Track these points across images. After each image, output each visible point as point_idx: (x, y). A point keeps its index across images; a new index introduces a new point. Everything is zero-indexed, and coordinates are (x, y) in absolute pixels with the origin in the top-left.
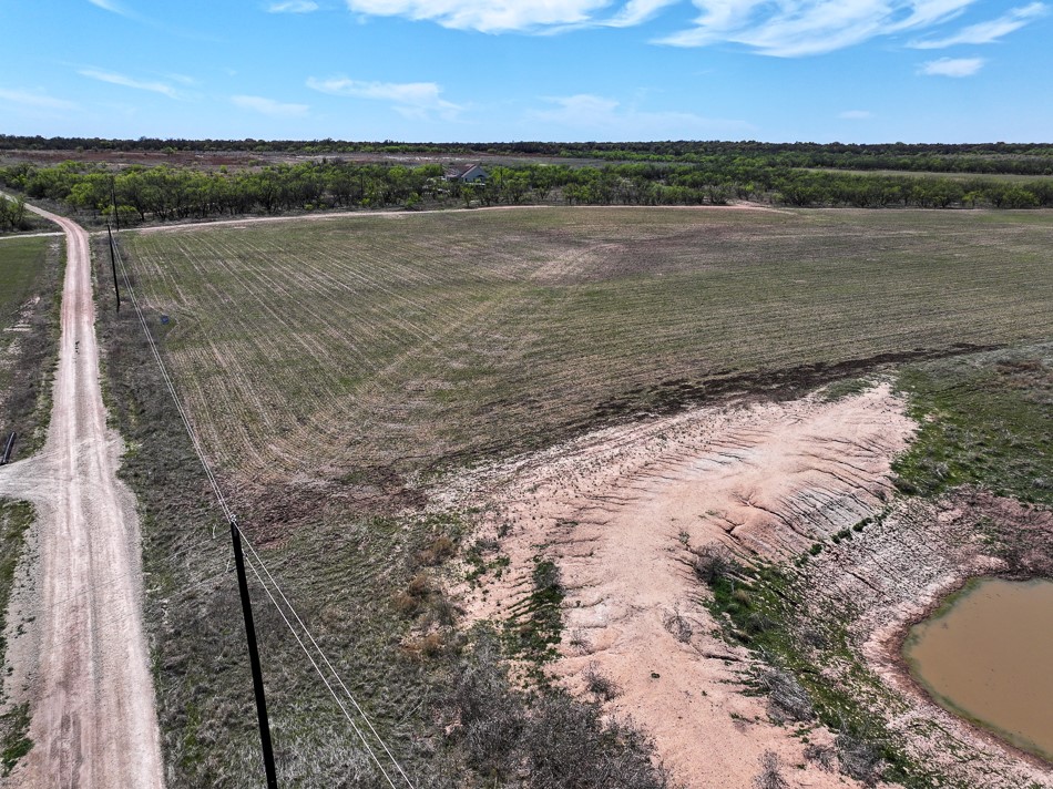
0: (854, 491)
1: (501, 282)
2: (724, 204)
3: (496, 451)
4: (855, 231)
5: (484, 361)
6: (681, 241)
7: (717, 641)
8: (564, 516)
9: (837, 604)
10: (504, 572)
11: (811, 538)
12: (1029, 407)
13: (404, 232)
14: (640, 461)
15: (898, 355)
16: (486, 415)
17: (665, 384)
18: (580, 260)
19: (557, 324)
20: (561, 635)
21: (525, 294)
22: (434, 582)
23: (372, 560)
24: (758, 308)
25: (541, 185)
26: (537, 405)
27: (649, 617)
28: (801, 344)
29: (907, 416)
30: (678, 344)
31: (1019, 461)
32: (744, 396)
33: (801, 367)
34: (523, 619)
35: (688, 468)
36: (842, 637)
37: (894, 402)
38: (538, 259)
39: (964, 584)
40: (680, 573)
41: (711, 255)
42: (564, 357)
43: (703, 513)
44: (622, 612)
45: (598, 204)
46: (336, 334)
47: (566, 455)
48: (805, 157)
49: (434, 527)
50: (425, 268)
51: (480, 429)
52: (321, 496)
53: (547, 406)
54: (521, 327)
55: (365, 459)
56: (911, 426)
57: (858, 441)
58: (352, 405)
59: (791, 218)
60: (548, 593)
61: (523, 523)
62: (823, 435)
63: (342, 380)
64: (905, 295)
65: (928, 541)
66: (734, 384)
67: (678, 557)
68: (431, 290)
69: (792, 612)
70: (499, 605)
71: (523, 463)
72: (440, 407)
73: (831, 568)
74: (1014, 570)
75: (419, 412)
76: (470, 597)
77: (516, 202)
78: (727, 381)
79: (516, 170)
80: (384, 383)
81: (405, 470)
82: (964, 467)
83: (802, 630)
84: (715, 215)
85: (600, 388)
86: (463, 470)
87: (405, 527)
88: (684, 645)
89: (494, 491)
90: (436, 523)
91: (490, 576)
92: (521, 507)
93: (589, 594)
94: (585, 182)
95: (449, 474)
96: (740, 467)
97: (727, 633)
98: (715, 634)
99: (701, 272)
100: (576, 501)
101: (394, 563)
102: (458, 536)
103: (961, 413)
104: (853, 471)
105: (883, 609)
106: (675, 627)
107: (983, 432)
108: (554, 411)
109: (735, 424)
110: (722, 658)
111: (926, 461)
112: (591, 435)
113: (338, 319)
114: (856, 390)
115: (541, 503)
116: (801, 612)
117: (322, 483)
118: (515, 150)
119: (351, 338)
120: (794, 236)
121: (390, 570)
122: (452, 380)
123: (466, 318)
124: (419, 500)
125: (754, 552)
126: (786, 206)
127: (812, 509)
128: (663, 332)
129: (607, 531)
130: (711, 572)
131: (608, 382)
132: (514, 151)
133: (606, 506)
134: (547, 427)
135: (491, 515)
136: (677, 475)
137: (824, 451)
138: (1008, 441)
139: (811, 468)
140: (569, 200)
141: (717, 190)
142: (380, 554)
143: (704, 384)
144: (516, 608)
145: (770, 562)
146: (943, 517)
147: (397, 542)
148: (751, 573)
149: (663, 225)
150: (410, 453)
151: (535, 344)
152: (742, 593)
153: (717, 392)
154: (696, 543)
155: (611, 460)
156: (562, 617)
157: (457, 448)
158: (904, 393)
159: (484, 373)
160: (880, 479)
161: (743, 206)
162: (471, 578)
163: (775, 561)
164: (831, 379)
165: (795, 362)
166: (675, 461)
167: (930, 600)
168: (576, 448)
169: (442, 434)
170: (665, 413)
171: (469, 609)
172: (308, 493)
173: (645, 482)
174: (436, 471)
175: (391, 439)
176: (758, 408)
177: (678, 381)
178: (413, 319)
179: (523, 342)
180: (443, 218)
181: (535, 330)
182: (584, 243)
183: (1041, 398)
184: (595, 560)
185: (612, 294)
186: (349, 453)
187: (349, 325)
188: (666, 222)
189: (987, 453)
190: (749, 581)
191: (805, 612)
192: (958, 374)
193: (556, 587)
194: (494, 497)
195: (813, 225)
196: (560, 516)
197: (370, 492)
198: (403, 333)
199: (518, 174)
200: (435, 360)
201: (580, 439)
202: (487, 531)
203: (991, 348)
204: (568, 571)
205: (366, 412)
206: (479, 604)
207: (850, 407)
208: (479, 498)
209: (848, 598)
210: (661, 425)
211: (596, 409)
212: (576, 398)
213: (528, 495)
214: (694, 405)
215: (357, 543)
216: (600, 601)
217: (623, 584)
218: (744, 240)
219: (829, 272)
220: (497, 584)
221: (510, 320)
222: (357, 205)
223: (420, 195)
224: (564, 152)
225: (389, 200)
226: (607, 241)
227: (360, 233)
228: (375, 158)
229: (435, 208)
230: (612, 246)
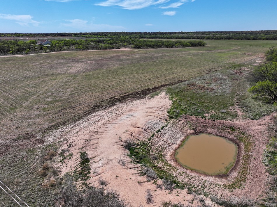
0: (160, 120)
1: (59, 74)
2: (119, 49)
3: (64, 123)
4: (152, 54)
5: (57, 98)
6: (109, 59)
7: (132, 164)
8: (87, 139)
9: (159, 148)
10: (71, 157)
11: (151, 133)
12: (195, 94)
13: (26, 61)
14: (106, 120)
15: (166, 85)
16: (60, 113)
17: (110, 98)
18: (82, 66)
19: (78, 85)
20: (90, 172)
21: (67, 77)
22: (50, 165)
23: (29, 162)
24: (131, 76)
25: (68, 45)
26: (75, 108)
27: (114, 161)
28: (143, 84)
29: (169, 99)
30: (112, 87)
31: (194, 107)
32: (131, 99)
33: (144, 90)
34: (79, 170)
35: (119, 120)
36: (161, 156)
37: (166, 96)
38: (69, 67)
39: (186, 138)
40: (120, 148)
41: (118, 63)
42: (81, 94)
43: (124, 131)
44: (106, 162)
45: (85, 50)
46: (6, 94)
47: (85, 121)
48: (138, 36)
49: (48, 148)
50: (34, 72)
51: (58, 118)
52: (8, 146)
54: (67, 87)
55: (22, 132)
56: (171, 102)
57: (159, 107)
58: (15, 116)
59: (137, 52)
60: (85, 161)
61: (75, 143)
62: (151, 107)
63: (11, 108)
64: (165, 70)
65: (177, 129)
66: (128, 96)
67: (119, 144)
68: (37, 78)
69: (149, 152)
70: (71, 167)
71: (73, 125)
72: (45, 113)
73: (157, 140)
74: (196, 133)
75: (38, 115)
76: (62, 167)
77: (61, 50)
78: (126, 96)
80: (25, 108)
81: (36, 133)
82: (183, 110)
83: (152, 156)
84: (118, 52)
85: (93, 101)
86: (55, 130)
87: (39, 150)
88: (124, 167)
89: (65, 135)
90: (48, 147)
91: (67, 159)
92: (74, 138)
93: (97, 159)
94: (81, 44)
95: (51, 132)
96: (132, 118)
97: (134, 161)
98: (131, 162)
99: (116, 67)
100: (90, 134)
101: (36, 161)
102: (56, 150)
103: (181, 97)
104: (159, 115)
105: (170, 147)
106: (121, 163)
107: (186, 101)
108: (80, 110)
109: (129, 107)
110: (134, 168)
111: (175, 110)
112: (92, 115)
113: (6, 89)
114: (157, 94)
115: (80, 136)
116: (151, 152)
117: (8, 142)
119: (12, 95)
121: (35, 164)
122: (48, 104)
123: (50, 86)
124: (42, 141)
125: (138, 139)
126: (135, 49)
127: (151, 126)
128: (108, 84)
129: (100, 140)
130: (128, 147)
131: (95, 100)
132: (58, 35)
133: (98, 134)
134: (79, 114)
135: (65, 142)
136: (116, 122)
137: (152, 111)
138: (191, 103)
139: (149, 115)
140: (77, 49)
141: (117, 45)
142: (31, 160)
143: (120, 97)
144: (76, 167)
145: (142, 141)
146: (180, 123)
147: (37, 155)
148: (138, 145)
149: (104, 55)
150: (37, 128)
151: (72, 91)
152: (137, 150)
153: (124, 99)
154: (123, 140)
155: (98, 121)
156: (90, 167)
157: (52, 124)
158: (168, 94)
159: (58, 101)
160: (165, 116)
161: (124, 49)
162: (62, 161)
163: (143, 140)
164: (151, 92)
165: (142, 89)
166: (115, 119)
167: (179, 143)
168: (88, 119)
169: (47, 121)
170: (111, 106)
171: (62, 170)
173: (108, 126)
174: (46, 132)
175: (30, 125)
176: (135, 102)
177: (114, 97)
178: (32, 87)
179: (68, 91)
180: (38, 56)
181: (71, 87)
182: (83, 61)
183: (197, 92)
184: (97, 149)
185: (93, 75)
186: (16, 131)
187: (11, 91)
188: (105, 54)
189: (187, 106)
190: (138, 147)
191: (152, 152)
192: (179, 88)
193: (87, 159)
194: (66, 137)
195: (142, 53)
196: (86, 139)
197: (25, 141)
198: (30, 92)
199: (60, 42)
200: (42, 99)
201: (89, 116)
202: (65, 147)
203: (185, 81)
204: (90, 154)
205: (20, 117)
206: (65, 168)
207: (156, 99)
208: (61, 138)
209: (161, 146)
210: (110, 110)
211: (92, 107)
212: (86, 105)
213: (76, 134)
214: (118, 103)
215: (23, 158)
216: (100, 160)
217: (106, 154)
218: (126, 58)
219: (147, 65)
220: (70, 161)
221: (63, 85)
222: (8, 53)
223: (29, 49)
224: (73, 36)
225: (19, 51)
226: (89, 60)
227: (10, 62)
228: (12, 38)
229: (35, 53)
230: (91, 62)
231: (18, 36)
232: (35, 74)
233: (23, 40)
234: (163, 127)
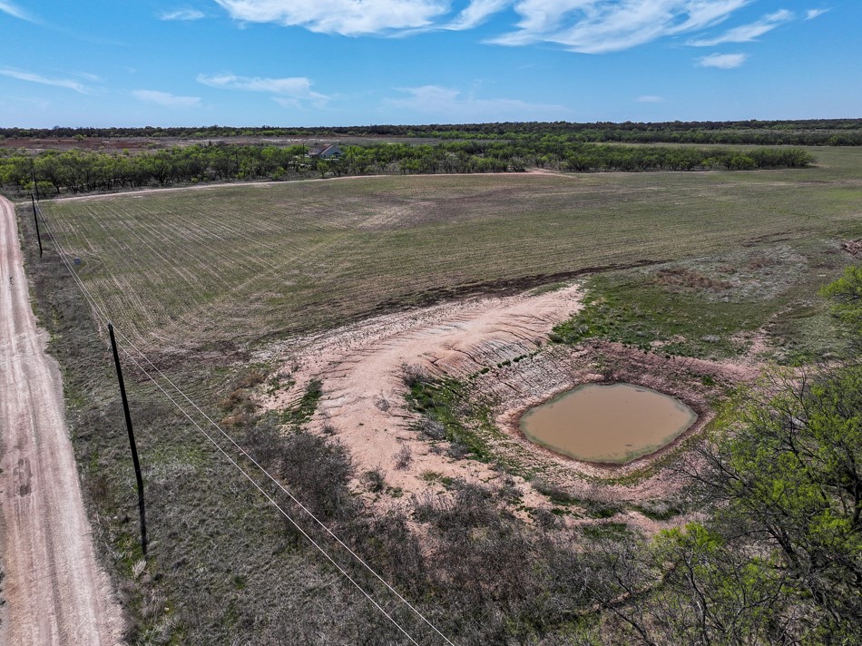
0: (522, 341)
1: (335, 230)
2: (523, 171)
3: (302, 331)
5: (308, 280)
6: (479, 199)
7: (403, 410)
8: (335, 360)
10: (291, 387)
11: (485, 365)
12: (663, 295)
13: (268, 197)
15: (596, 269)
16: (301, 312)
17: (430, 290)
18: (399, 214)
20: (315, 412)
21: (350, 238)
22: (247, 395)
23: (210, 387)
24: (515, 242)
25: (383, 159)
26: (338, 304)
27: (368, 401)
29: (580, 302)
30: (448, 266)
31: (636, 324)
32: (480, 295)
33: (527, 277)
34: (295, 407)
35: (423, 333)
37: (577, 295)
38: (367, 214)
40: (394, 382)
41: (498, 209)
43: (421, 354)
45: (425, 173)
46: (204, 266)
48: (600, 134)
49: (253, 370)
50: (280, 222)
51: (295, 319)
52: (182, 358)
53: (345, 304)
54: (341, 259)
55: (214, 337)
56: (581, 307)
57: (539, 316)
58: (210, 309)
59: (570, 180)
60: (313, 395)
61: (309, 365)
62: (517, 313)
63: (205, 294)
65: (559, 367)
66: (476, 289)
67: (397, 375)
69: (458, 400)
70: (283, 402)
72: (271, 308)
73: (491, 380)
75: (256, 311)
76: (267, 400)
77: (362, 172)
78: (472, 287)
79: (366, 148)
80: (234, 295)
81: (240, 343)
82: (599, 328)
83: (461, 408)
84: (514, 180)
86: (279, 341)
87: (235, 370)
88: (383, 412)
89: (296, 350)
90: (254, 368)
91: (281, 390)
92: (310, 357)
93: (337, 393)
94: (419, 157)
95: (269, 344)
96: (454, 331)
97: (411, 407)
98: (403, 407)
99: (484, 219)
100: (346, 352)
101: (224, 388)
102: (267, 373)
103: (617, 300)
104: (526, 331)
108: (348, 308)
109: (465, 310)
110: (403, 417)
111: (576, 325)
112: (369, 320)
114: (555, 289)
115: (323, 355)
116: (465, 400)
117: (184, 351)
118: (371, 132)
119: (215, 270)
120: (566, 193)
121: (221, 391)
122: (283, 292)
123: (302, 254)
124: (246, 357)
125: (445, 373)
126: (570, 171)
127: (489, 351)
128: (441, 259)
129: (358, 364)
130: (413, 381)
131: (391, 290)
132: (369, 133)
133: (362, 354)
134: (342, 317)
135: (290, 362)
136: (413, 337)
137: (513, 321)
138: (635, 314)
139: (500, 330)
140: (403, 171)
141: (520, 161)
142: (216, 384)
143: (457, 289)
144: (292, 403)
145: (454, 377)
147: (228, 378)
148: (439, 382)
149: (471, 188)
150: (246, 333)
151: (348, 269)
152: (429, 391)
153: (463, 293)
156: (318, 404)
157: (277, 330)
158: (586, 290)
159: (307, 287)
160: (542, 335)
161: (537, 172)
162: (270, 392)
163: (457, 376)
164: (543, 284)
165: (524, 274)
166: (416, 330)
168: (357, 327)
169: (268, 323)
170: (423, 306)
171: (265, 405)
172: (174, 356)
173: (392, 341)
174: (260, 342)
175: (233, 327)
176: (486, 301)
177: (439, 288)
178: (263, 256)
179: (340, 267)
180: (301, 186)
181: (351, 260)
182: (405, 203)
183: (673, 290)
184: (346, 378)
185: (414, 236)
186: (204, 335)
187: (215, 261)
188: (474, 186)
190: (437, 386)
192: (630, 278)
193: (318, 392)
194: (295, 353)
196: (333, 360)
197: (215, 354)
198: (254, 265)
199: (367, 151)
200: (274, 280)
201: (361, 322)
202: (287, 369)
203: (662, 262)
204: (328, 385)
205: (219, 312)
206: (271, 403)
207: (545, 298)
208: (285, 355)
209: (497, 395)
210: (417, 313)
211: (378, 305)
212: (366, 300)
213: (317, 352)
214: (444, 301)
215: (202, 379)
216: (342, 396)
217: (358, 388)
218: (527, 197)
220: (285, 393)
221: (334, 255)
222: (234, 178)
223: (285, 169)
224: (410, 133)
225: (259, 174)
226: (424, 200)
227: (233, 199)
228: (253, 141)
229: (296, 178)
230: (427, 203)
231: (268, 135)
232: (279, 228)
233: (278, 144)
234: (521, 358)
